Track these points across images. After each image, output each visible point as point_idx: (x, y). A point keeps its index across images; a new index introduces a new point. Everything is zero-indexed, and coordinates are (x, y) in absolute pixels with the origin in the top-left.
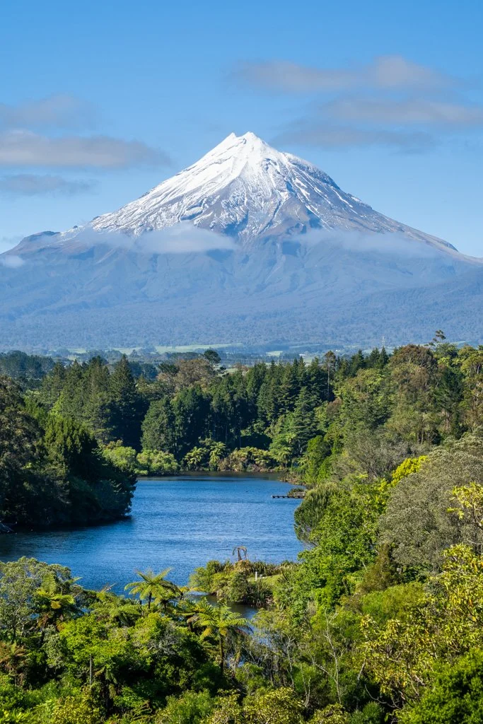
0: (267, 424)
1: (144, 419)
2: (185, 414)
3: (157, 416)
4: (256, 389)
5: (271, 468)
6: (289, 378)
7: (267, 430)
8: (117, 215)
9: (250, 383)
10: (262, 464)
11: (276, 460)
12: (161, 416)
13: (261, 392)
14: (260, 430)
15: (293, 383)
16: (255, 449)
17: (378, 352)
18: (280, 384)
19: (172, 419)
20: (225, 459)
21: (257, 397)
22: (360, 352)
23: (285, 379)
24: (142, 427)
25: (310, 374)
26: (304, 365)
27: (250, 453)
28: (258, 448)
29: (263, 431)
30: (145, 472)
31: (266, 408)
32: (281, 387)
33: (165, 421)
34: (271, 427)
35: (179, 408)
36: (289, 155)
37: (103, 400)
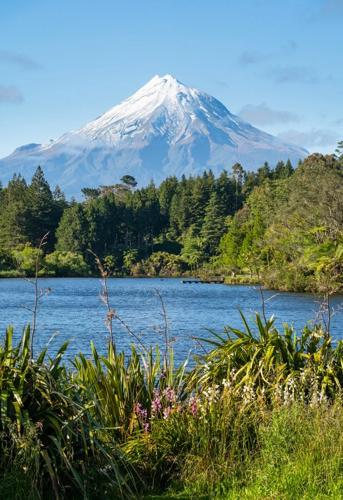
0: (179, 234)
1: (58, 226)
2: (98, 220)
3: (71, 221)
4: (168, 200)
5: (183, 272)
6: (199, 189)
7: (179, 238)
8: (79, 132)
9: (162, 195)
10: (173, 268)
11: (187, 263)
12: (73, 223)
13: (173, 203)
14: (172, 238)
15: (204, 193)
16: (167, 254)
17: (283, 165)
18: (190, 194)
19: (85, 224)
20: (138, 264)
21: (169, 208)
22: (266, 164)
23: (195, 190)
24: (56, 234)
25: (218, 184)
26: (213, 177)
27: (162, 258)
28: (170, 253)
29: (175, 239)
30: (53, 272)
31: (178, 218)
32: (192, 197)
33: (78, 227)
34: (183, 235)
35: (92, 215)
36: (195, 90)
37: (19, 209)
